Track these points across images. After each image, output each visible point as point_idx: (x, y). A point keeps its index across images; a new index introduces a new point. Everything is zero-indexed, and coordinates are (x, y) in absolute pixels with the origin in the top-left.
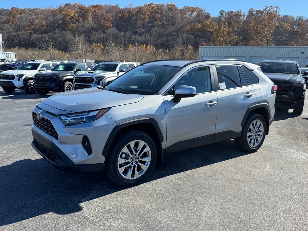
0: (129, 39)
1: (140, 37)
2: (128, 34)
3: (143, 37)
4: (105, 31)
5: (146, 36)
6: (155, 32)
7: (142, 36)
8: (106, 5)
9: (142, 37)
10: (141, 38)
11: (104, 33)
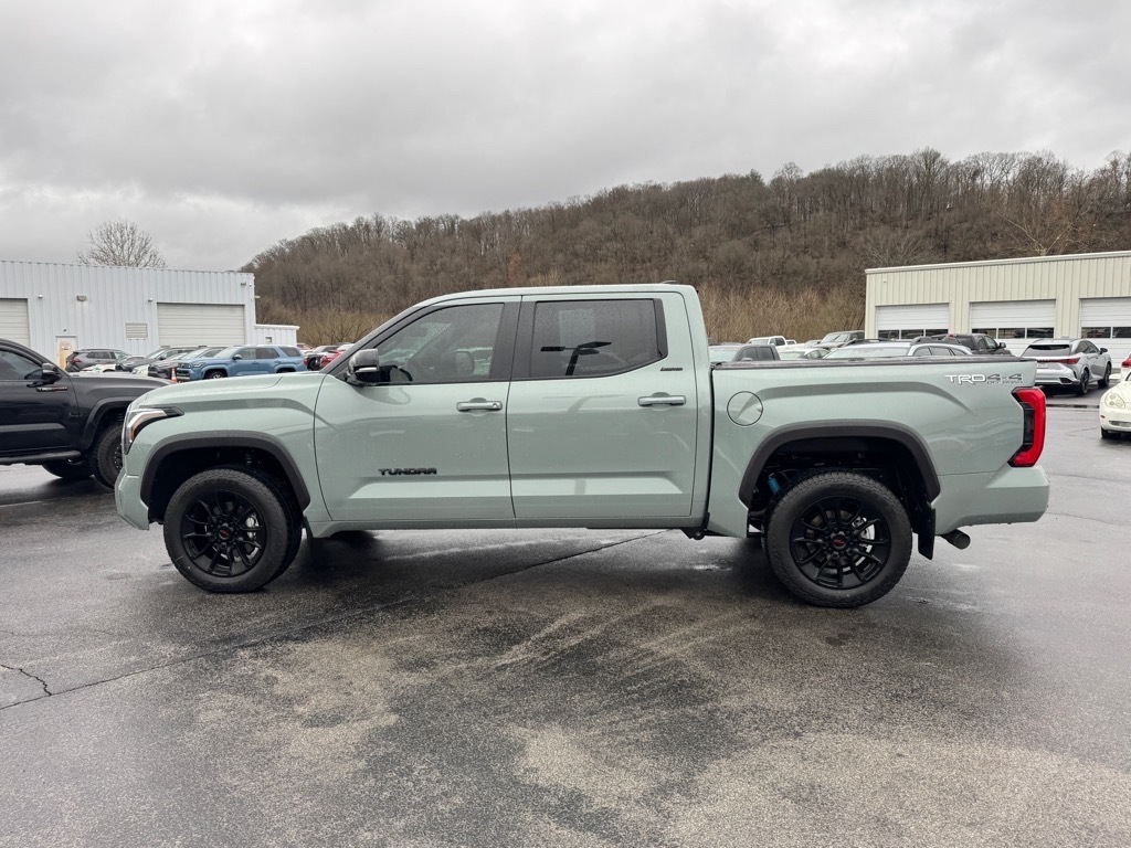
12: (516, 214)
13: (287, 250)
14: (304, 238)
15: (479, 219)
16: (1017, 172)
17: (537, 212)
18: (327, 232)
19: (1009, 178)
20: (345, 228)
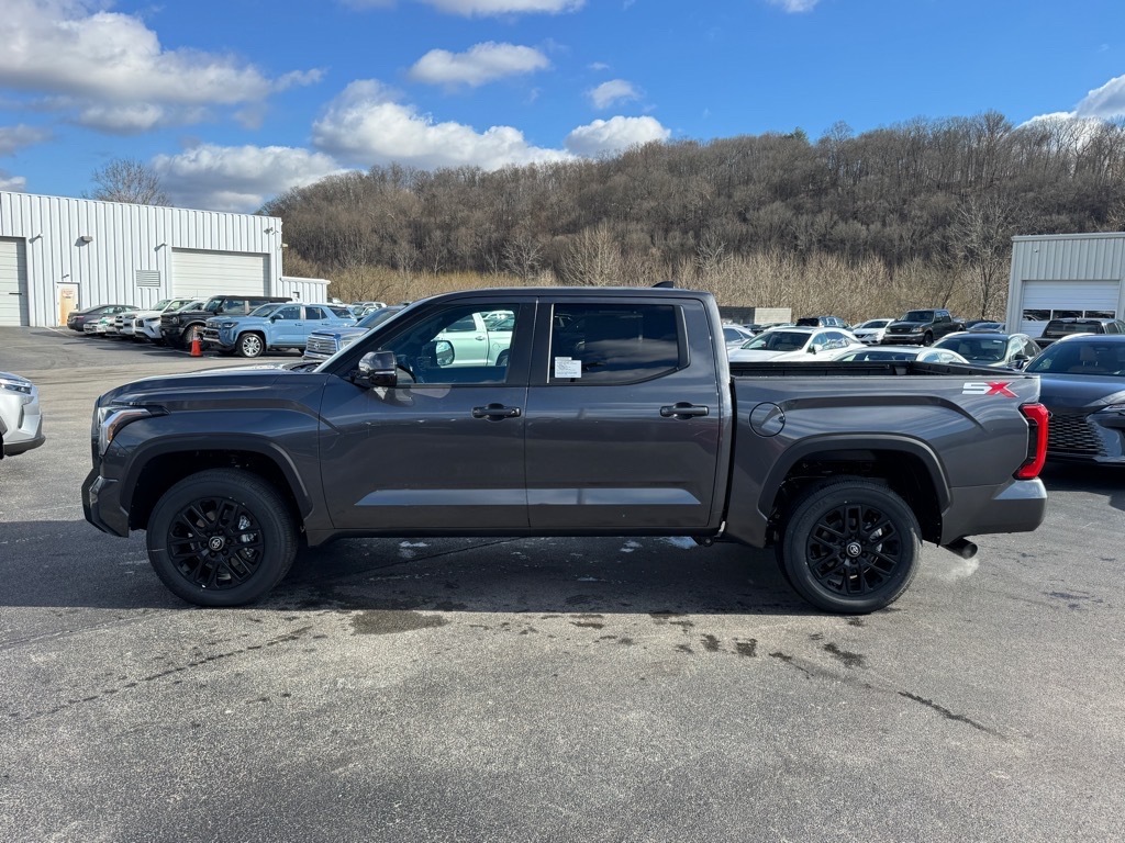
0: (824, 235)
1: (864, 228)
2: (822, 219)
3: (875, 227)
4: (748, 216)
5: (884, 224)
6: (922, 208)
7: (873, 222)
8: (767, 137)
9: (872, 227)
10: (868, 229)
11: (745, 220)
12: (541, 167)
13: (298, 198)
14: (317, 186)
15: (502, 171)
16: (1087, 139)
17: (564, 167)
18: (341, 180)
19: (1079, 145)
20: (360, 176)
